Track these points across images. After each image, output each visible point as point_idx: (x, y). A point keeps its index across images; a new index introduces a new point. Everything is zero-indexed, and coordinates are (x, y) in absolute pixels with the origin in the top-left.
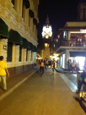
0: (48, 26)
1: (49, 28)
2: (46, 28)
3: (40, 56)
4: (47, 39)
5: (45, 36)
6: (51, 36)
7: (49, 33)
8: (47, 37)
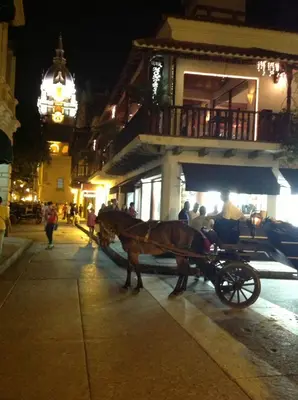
0: (60, 76)
1: (64, 83)
2: (55, 82)
3: (28, 190)
4: (57, 124)
5: (52, 112)
6: (73, 113)
7: (66, 104)
8: (58, 118)
